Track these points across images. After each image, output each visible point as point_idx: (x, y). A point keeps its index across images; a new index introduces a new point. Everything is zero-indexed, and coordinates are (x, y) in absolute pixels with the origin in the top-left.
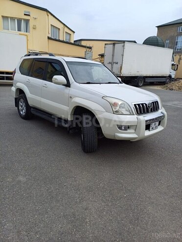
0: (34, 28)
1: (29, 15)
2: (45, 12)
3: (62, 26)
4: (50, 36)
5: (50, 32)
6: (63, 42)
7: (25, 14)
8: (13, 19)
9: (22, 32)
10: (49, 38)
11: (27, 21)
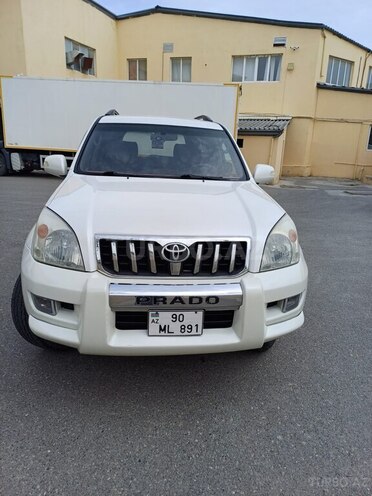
0: (289, 70)
1: (283, 45)
2: (319, 32)
3: (363, 54)
4: (323, 81)
5: (325, 74)
6: (362, 91)
7: (275, 45)
8: (250, 58)
9: (266, 81)
10: (320, 86)
11: (278, 58)
